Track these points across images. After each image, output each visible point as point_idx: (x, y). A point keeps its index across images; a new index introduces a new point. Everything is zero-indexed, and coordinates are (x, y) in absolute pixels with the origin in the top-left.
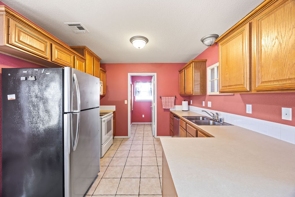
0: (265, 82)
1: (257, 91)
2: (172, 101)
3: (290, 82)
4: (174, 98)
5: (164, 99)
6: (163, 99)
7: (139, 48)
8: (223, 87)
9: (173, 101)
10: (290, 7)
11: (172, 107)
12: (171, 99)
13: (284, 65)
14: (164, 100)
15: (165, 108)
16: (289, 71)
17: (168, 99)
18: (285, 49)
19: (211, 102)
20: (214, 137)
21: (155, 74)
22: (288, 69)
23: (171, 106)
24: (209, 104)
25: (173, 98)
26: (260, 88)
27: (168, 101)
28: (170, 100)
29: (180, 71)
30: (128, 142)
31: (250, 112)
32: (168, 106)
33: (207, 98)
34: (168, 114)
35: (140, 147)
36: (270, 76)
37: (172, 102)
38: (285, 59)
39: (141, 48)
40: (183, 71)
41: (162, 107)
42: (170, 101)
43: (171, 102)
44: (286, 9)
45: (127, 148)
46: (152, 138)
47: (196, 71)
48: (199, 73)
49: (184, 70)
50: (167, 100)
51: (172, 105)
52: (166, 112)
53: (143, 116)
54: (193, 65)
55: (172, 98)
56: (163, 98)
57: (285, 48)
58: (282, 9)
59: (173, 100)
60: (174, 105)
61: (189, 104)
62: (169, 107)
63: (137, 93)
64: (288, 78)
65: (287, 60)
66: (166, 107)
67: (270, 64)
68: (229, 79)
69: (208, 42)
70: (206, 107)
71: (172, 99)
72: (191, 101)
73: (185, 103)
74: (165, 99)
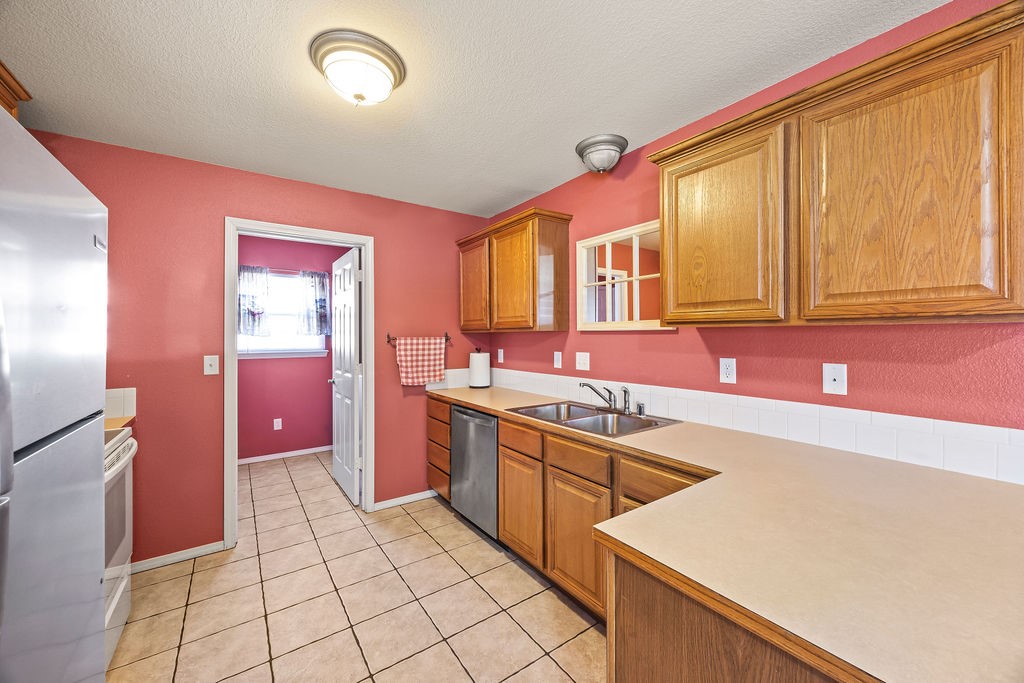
0: (841, 294)
1: (807, 320)
2: (435, 355)
3: (915, 297)
4: (444, 340)
5: (406, 344)
6: (402, 347)
7: (355, 102)
8: (679, 305)
9: (440, 354)
10: (916, 107)
11: (435, 376)
12: (432, 347)
13: (901, 255)
14: (406, 350)
15: (410, 381)
16: (914, 272)
17: (421, 347)
18: (904, 212)
19: (588, 354)
20: (719, 473)
21: (369, 242)
22: (913, 265)
23: (432, 374)
24: (583, 361)
25: (441, 343)
26: (817, 313)
27: (420, 352)
28: (429, 349)
29: (466, 245)
30: (239, 573)
31: (732, 379)
32: (420, 374)
33: (571, 339)
34: (418, 407)
35: (312, 580)
36: (858, 280)
37: (437, 357)
38: (902, 238)
39: (369, 102)
40: (482, 245)
41: (400, 378)
42: (429, 355)
43: (432, 358)
44: (904, 110)
45: (247, 608)
46: (351, 518)
47: (543, 248)
48: (552, 257)
49: (487, 240)
50: (417, 350)
51: (437, 368)
52: (411, 398)
53: (278, 424)
54: (533, 226)
55: (435, 344)
56: (403, 342)
57: (901, 211)
58: (894, 108)
59: (440, 349)
60: (446, 368)
61: (493, 363)
62: (423, 377)
63: (246, 319)
64: (910, 287)
65: (908, 240)
66: (413, 378)
67: (857, 248)
68: (709, 282)
69: (603, 156)
70: (570, 370)
71: (438, 346)
72: (501, 352)
73: (480, 360)
74: (409, 347)
